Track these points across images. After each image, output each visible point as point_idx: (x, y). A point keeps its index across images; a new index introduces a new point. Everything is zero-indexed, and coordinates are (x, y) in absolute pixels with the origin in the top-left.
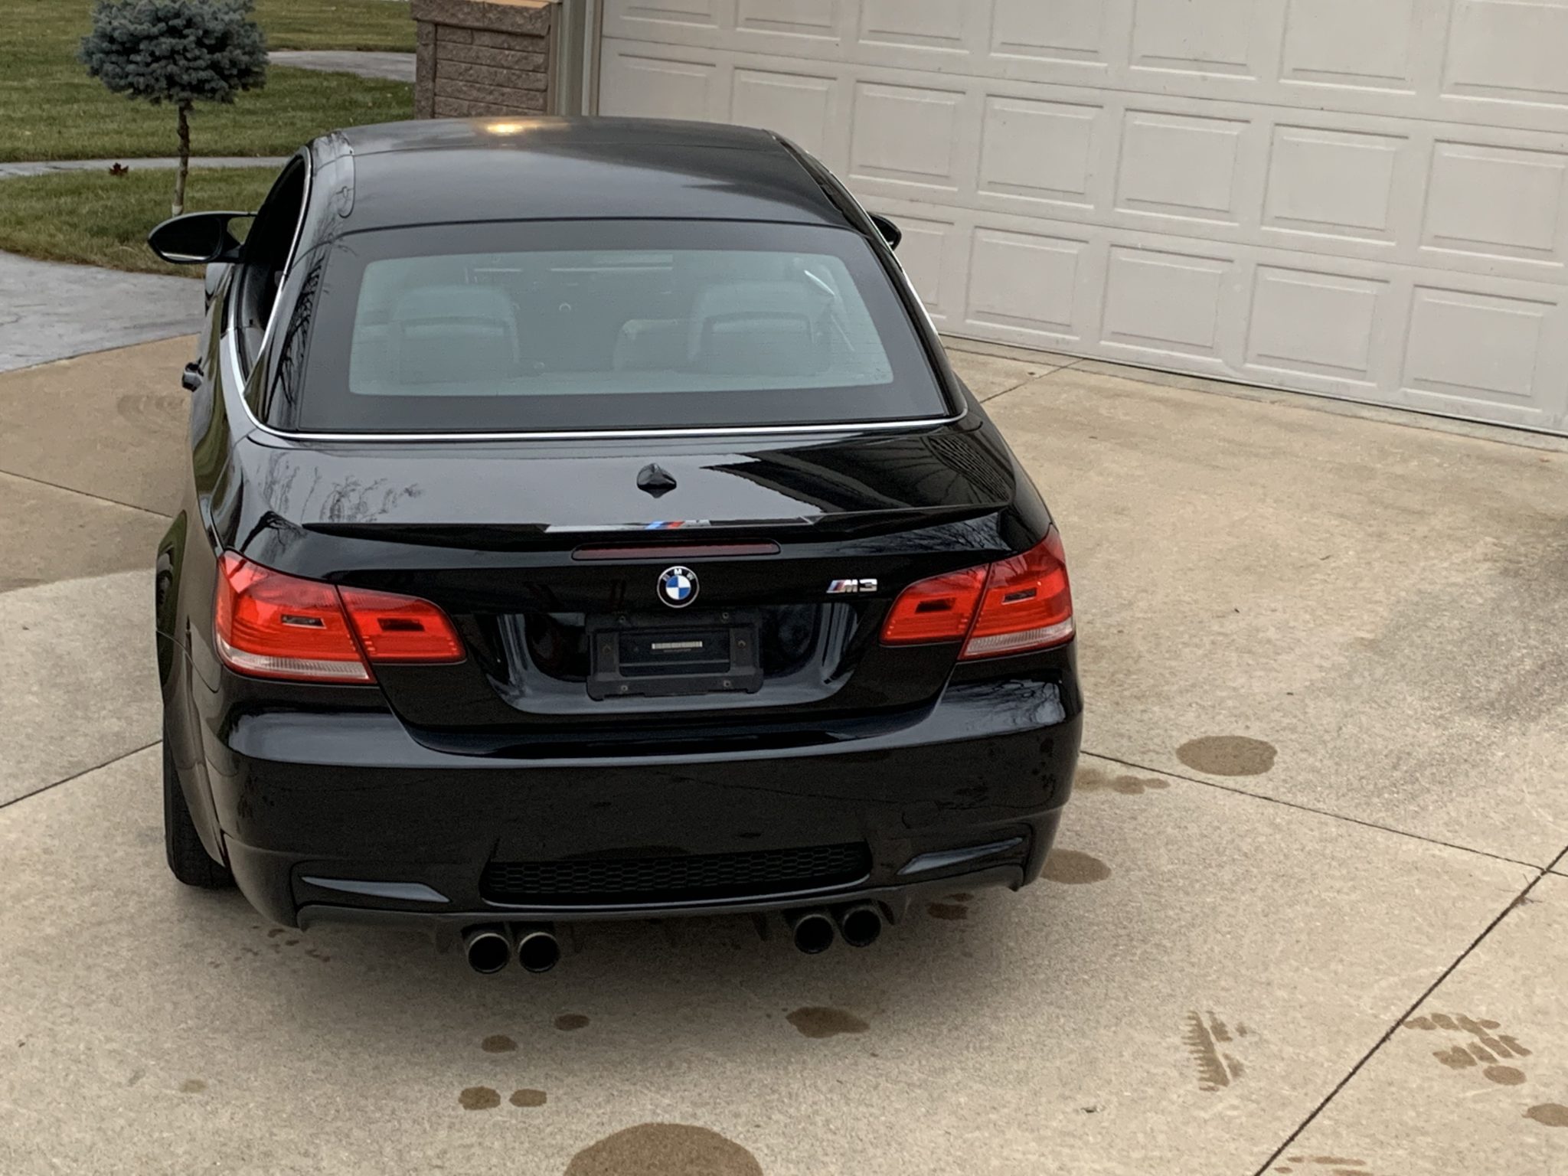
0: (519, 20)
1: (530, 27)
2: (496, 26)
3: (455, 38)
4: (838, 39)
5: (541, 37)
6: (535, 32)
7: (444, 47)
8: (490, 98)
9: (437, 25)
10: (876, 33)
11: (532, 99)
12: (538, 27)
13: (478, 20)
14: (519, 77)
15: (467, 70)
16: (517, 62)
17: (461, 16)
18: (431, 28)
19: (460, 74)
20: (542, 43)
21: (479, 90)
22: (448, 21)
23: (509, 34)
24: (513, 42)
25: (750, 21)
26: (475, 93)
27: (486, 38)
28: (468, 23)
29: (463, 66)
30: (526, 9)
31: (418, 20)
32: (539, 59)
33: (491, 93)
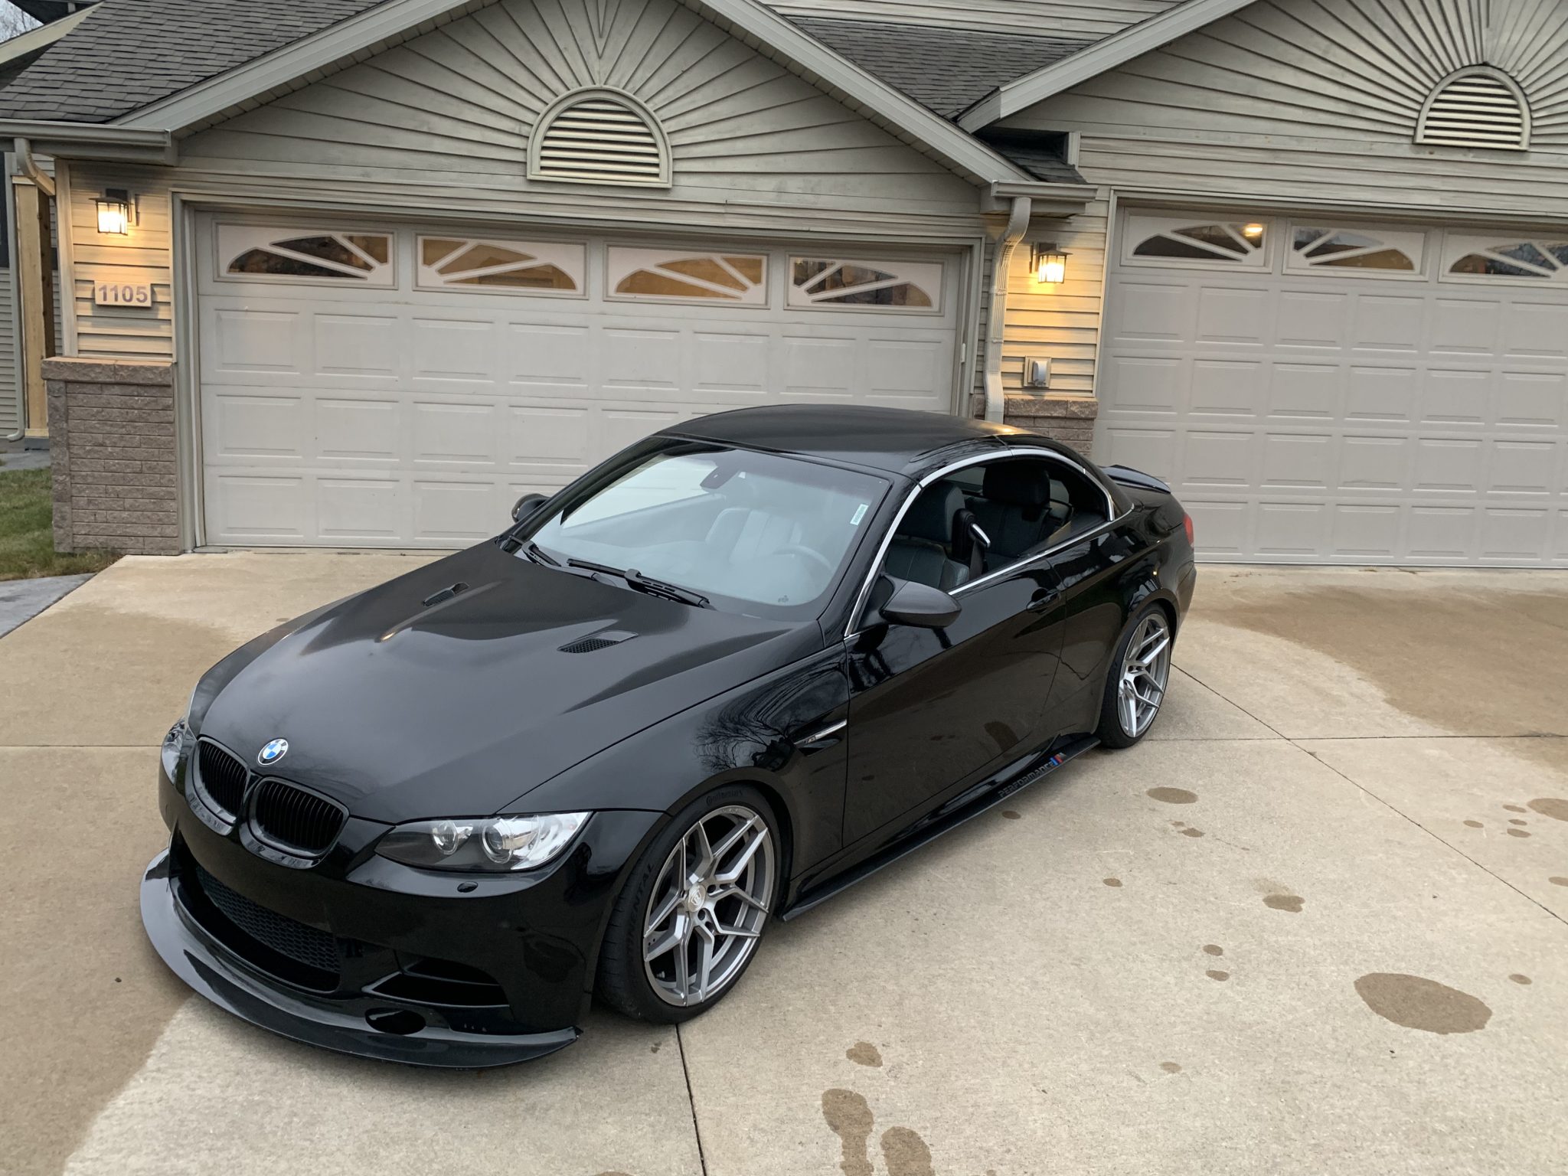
0: (152, 376)
1: (160, 380)
2: (128, 380)
3: (85, 390)
4: (396, 377)
5: (169, 386)
6: (165, 383)
7: (75, 398)
8: (123, 431)
9: (67, 382)
10: (426, 373)
11: (163, 429)
12: (168, 380)
13: (109, 377)
14: (149, 414)
15: (98, 412)
16: (146, 405)
17: (93, 375)
18: (62, 385)
19: (93, 416)
20: (169, 390)
21: (111, 426)
22: (80, 379)
23: (138, 385)
24: (141, 391)
25: (326, 369)
26: (108, 428)
27: (117, 390)
28: (100, 380)
29: (95, 409)
30: (157, 368)
31: (48, 380)
32: (170, 401)
33: (123, 427)
